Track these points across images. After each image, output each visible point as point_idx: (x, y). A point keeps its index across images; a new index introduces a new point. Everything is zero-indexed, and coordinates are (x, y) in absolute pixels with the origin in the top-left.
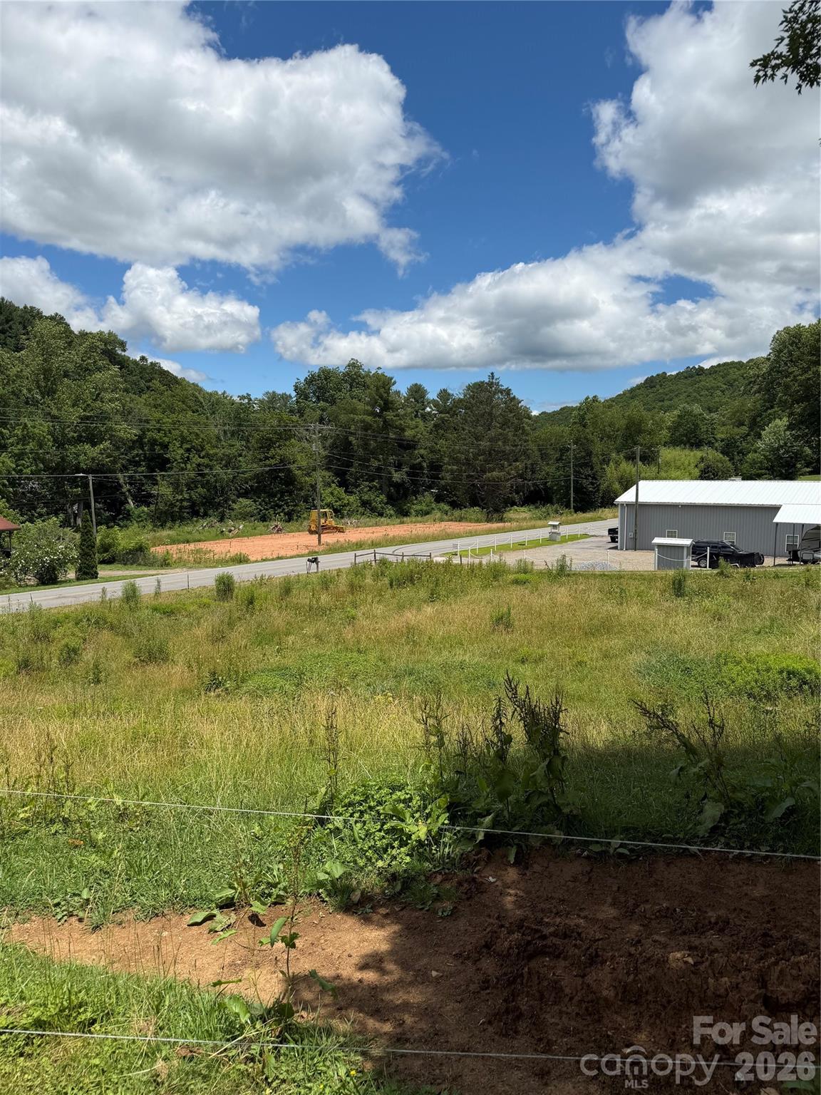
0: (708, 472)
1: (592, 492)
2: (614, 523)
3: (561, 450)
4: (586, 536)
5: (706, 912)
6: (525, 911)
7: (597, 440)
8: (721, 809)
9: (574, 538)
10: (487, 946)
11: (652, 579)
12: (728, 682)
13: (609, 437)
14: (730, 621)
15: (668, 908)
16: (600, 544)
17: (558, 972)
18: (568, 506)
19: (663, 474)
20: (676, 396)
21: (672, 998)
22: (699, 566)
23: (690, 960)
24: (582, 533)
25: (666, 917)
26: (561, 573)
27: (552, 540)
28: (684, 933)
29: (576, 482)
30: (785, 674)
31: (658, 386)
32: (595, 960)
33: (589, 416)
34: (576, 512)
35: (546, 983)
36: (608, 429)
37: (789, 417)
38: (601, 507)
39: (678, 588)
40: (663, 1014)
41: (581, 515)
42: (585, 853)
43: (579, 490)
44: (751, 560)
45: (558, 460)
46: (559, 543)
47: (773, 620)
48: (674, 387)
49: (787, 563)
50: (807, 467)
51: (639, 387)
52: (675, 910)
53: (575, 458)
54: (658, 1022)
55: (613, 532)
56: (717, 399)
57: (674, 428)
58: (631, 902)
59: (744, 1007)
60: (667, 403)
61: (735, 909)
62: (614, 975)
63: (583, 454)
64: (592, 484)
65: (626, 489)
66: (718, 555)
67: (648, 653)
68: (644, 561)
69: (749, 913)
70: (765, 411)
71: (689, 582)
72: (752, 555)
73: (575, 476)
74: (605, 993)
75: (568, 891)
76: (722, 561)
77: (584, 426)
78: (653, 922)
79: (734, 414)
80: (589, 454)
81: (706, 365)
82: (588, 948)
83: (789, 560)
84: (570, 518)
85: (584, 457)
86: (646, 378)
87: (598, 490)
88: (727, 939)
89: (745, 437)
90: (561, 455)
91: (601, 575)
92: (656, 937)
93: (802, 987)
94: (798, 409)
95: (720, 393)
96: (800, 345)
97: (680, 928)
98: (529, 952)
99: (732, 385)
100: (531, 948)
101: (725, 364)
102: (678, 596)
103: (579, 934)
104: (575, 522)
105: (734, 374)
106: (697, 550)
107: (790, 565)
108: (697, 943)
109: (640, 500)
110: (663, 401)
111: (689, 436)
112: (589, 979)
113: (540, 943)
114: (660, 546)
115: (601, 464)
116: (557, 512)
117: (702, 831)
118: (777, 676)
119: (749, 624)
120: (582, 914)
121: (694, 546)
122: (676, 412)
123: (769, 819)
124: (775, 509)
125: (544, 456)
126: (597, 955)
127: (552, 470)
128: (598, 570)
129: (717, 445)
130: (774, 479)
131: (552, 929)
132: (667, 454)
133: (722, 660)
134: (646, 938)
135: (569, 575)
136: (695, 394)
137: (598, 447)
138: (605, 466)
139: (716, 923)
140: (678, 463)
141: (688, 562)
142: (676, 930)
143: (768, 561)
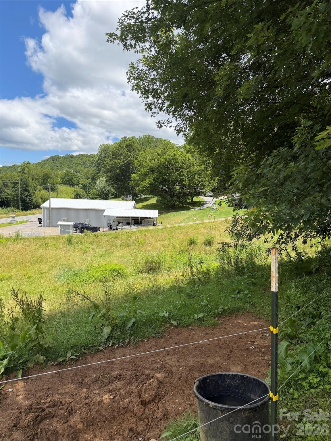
0: (77, 196)
1: (29, 202)
2: (41, 216)
3: (14, 183)
4: (27, 221)
5: (111, 374)
6: (31, 400)
7: (31, 180)
8: (110, 329)
9: (22, 222)
10: (15, 426)
11: (58, 239)
12: (92, 277)
13: (36, 179)
14: (90, 253)
15: (96, 377)
16: (34, 225)
17: (54, 425)
18: (18, 208)
19: (59, 196)
20: (63, 165)
21: (107, 417)
22: (76, 233)
23: (112, 397)
24: (26, 220)
25: (96, 381)
26: (18, 238)
27: (11, 223)
28: (106, 386)
29: (22, 198)
30: (112, 271)
31: (55, 160)
32: (71, 413)
33: (26, 169)
34: (22, 211)
35: (49, 433)
36: (35, 176)
37: (106, 177)
38: (33, 209)
39: (69, 241)
40: (105, 425)
41: (24, 212)
42: (56, 363)
43: (23, 201)
44: (95, 229)
45: (13, 188)
46: (15, 224)
47: (106, 251)
48: (62, 161)
49: (108, 230)
50: (112, 195)
51: (47, 160)
52: (99, 377)
53: (21, 187)
54: (103, 430)
55: (40, 219)
56: (79, 168)
57: (64, 178)
58: (80, 379)
59: (135, 409)
60: (59, 167)
61: (122, 369)
62: (81, 416)
63: (25, 186)
64: (29, 199)
65: (44, 202)
66: (83, 228)
67: (60, 269)
68: (55, 232)
69: (127, 368)
70: (97, 174)
71: (73, 238)
72: (96, 227)
73: (21, 195)
74: (78, 426)
75: (50, 383)
76: (85, 230)
77: (24, 174)
78: (92, 385)
79: (86, 174)
80: (28, 186)
81: (75, 154)
82: (68, 408)
83: (109, 229)
84: (19, 213)
85: (25, 187)
86: (50, 156)
87: (32, 202)
88: (123, 382)
89: (90, 183)
90: (14, 186)
91: (36, 238)
92: (95, 392)
93: (153, 392)
94: (109, 174)
95: (80, 166)
96: (108, 151)
97: (103, 384)
98: (38, 421)
99: (84, 163)
100: (39, 418)
101: (81, 155)
102: (69, 245)
103: (61, 402)
104: (22, 215)
105: (85, 159)
106: (76, 227)
107: (109, 231)
108: (111, 388)
109: (51, 206)
110: (58, 166)
111: (69, 182)
112: (70, 423)
113: (43, 414)
114: (61, 225)
115: (33, 190)
116: (13, 211)
117: (103, 340)
118: (109, 272)
119: (97, 254)
120: (59, 392)
121: (74, 225)
122: (64, 172)
123: (127, 328)
124: (103, 211)
125: (6, 185)
126: (72, 410)
127: (10, 192)
128: (34, 236)
129: (80, 185)
130: (101, 199)
131: (47, 405)
132: (61, 188)
133: (89, 269)
134: (91, 393)
135: (21, 239)
136: (70, 165)
137: (31, 183)
138: (35, 192)
139: (117, 377)
140: (66, 192)
141: (72, 231)
142: (101, 385)
143: (101, 230)
